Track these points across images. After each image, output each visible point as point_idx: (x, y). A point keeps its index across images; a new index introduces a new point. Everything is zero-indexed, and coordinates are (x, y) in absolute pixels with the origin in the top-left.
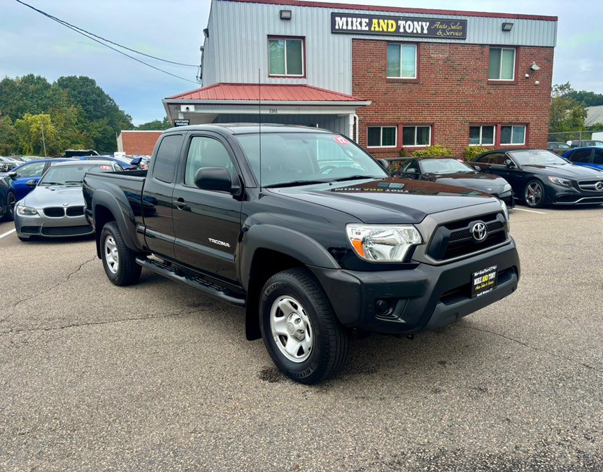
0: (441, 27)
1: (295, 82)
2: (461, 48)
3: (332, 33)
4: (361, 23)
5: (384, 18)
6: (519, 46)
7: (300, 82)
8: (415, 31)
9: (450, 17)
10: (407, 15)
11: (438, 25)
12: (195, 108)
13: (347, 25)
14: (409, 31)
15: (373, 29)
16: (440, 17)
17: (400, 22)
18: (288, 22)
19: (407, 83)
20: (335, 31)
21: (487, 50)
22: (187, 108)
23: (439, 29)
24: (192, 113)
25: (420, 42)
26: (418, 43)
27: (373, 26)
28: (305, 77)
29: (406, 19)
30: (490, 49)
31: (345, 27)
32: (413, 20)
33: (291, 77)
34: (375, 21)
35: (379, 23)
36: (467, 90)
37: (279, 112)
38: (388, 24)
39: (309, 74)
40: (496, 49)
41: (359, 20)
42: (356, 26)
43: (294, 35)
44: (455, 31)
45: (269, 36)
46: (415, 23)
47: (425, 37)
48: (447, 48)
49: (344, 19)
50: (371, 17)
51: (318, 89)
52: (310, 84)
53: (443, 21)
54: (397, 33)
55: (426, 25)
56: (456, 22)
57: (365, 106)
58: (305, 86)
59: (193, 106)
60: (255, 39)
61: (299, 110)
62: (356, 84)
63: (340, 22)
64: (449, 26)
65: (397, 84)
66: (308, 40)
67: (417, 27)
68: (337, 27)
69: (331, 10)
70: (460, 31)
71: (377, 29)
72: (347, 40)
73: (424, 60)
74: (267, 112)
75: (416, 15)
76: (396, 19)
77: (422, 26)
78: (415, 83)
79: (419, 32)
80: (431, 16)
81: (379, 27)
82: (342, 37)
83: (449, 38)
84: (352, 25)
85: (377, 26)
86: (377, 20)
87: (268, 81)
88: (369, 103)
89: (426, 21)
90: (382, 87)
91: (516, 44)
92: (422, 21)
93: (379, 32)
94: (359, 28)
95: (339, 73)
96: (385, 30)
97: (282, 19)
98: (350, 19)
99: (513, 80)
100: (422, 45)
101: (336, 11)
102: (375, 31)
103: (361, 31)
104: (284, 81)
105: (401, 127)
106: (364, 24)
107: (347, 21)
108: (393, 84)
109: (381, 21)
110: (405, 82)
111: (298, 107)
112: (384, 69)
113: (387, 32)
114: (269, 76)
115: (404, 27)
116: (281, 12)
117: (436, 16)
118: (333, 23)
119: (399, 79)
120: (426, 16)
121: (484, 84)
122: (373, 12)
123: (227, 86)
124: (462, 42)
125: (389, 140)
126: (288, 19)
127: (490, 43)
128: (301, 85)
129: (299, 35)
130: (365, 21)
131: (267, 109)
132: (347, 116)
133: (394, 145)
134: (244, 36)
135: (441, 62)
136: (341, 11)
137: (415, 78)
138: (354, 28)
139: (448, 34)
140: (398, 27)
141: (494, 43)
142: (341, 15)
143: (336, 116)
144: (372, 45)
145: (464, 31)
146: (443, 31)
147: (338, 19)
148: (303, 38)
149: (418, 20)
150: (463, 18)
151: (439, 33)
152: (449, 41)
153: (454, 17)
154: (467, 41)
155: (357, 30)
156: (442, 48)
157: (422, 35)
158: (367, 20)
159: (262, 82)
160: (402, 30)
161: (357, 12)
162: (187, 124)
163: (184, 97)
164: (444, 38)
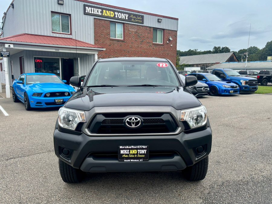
0: (133, 17)
1: (66, 36)
2: (142, 28)
3: (84, 14)
4: (98, 11)
5: (109, 10)
6: (164, 29)
7: (69, 36)
8: (122, 18)
9: (137, 13)
10: (118, 10)
12: (14, 46)
13: (91, 11)
14: (120, 17)
15: (103, 15)
16: (133, 13)
17: (116, 13)
18: (62, 6)
19: (119, 41)
20: (85, 13)
21: (152, 29)
22: (9, 46)
23: (132, 18)
24: (12, 48)
25: (124, 23)
26: (123, 23)
27: (104, 13)
28: (71, 34)
29: (118, 12)
30: (153, 29)
31: (90, 12)
32: (121, 12)
33: (64, 34)
34: (104, 11)
35: (106, 12)
36: (145, 46)
37: (60, 51)
38: (110, 13)
39: (73, 33)
40: (155, 29)
41: (97, 9)
43: (65, 13)
44: (139, 20)
45: (52, 12)
46: (122, 14)
47: (127, 21)
48: (136, 27)
49: (90, 8)
50: (103, 9)
51: (78, 41)
52: (74, 38)
53: (134, 15)
54: (114, 18)
55: (127, 16)
56: (139, 16)
57: (102, 50)
58: (71, 39)
59: (13, 45)
60: (44, 12)
61: (70, 50)
62: (96, 40)
63: (88, 10)
64: (137, 17)
65: (115, 41)
66: (72, 16)
67: (123, 16)
68: (87, 12)
69: (84, 3)
70: (141, 20)
71: (105, 15)
72: (92, 18)
73: (126, 31)
74: (54, 51)
75: (123, 11)
76: (114, 11)
77: (125, 16)
78: (122, 42)
79: (124, 18)
80: (129, 12)
81: (106, 14)
82: (89, 17)
83: (136, 23)
84: (94, 12)
85: (105, 13)
86: (105, 11)
87: (52, 35)
88: (104, 49)
89: (127, 14)
90: (108, 42)
92: (125, 14)
93: (106, 16)
94: (97, 13)
95: (88, 34)
96: (109, 16)
97: (59, 4)
98: (93, 9)
99: (162, 43)
100: (125, 24)
101: (86, 4)
102: (104, 16)
103: (98, 15)
104: (60, 36)
106: (99, 12)
107: (91, 10)
108: (114, 41)
109: (107, 11)
110: (118, 41)
111: (70, 49)
112: (109, 34)
113: (110, 17)
114: (53, 32)
115: (118, 16)
116: (58, 0)
117: (131, 12)
118: (85, 9)
119: (115, 39)
120: (127, 12)
121: (151, 44)
122: (103, 7)
123: (30, 35)
124: (142, 25)
126: (62, 4)
127: (153, 27)
128: (69, 38)
129: (68, 13)
130: (100, 10)
131: (54, 49)
132: (94, 55)
134: (38, 10)
135: (133, 33)
136: (89, 4)
137: (123, 39)
138: (95, 13)
139: (136, 20)
140: (115, 15)
141: (155, 27)
142: (89, 6)
143: (87, 54)
144: (103, 22)
145: (143, 20)
146: (134, 19)
147: (87, 8)
148: (70, 15)
149: (124, 13)
150: (142, 14)
151: (133, 20)
152: (136, 24)
153: (139, 14)
154: (144, 25)
155: (96, 14)
156: (134, 26)
157: (125, 20)
158: (101, 10)
159: (49, 35)
160: (116, 17)
161: (96, 6)
162: (8, 54)
163: (7, 39)
164: (135, 22)
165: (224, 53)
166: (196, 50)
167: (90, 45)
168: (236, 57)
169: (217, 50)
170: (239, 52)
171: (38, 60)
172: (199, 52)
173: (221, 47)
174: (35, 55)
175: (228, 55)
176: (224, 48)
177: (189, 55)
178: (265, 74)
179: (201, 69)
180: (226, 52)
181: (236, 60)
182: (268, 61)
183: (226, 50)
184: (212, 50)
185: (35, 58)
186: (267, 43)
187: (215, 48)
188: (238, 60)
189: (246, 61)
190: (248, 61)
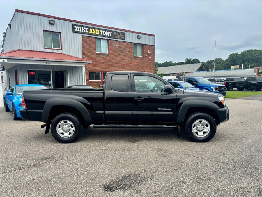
0: (116, 34)
1: (57, 51)
2: (123, 43)
3: (73, 32)
4: (85, 30)
5: (94, 28)
6: (144, 44)
7: (59, 51)
8: (107, 35)
9: (119, 31)
10: (103, 28)
11: (115, 33)
12: (8, 61)
13: (79, 30)
14: (105, 35)
15: (90, 32)
16: (116, 30)
17: (101, 31)
18: (53, 25)
19: (104, 55)
20: (74, 32)
21: (133, 45)
22: (4, 60)
23: (115, 35)
24: (6, 63)
25: (109, 39)
27: (90, 31)
28: (61, 49)
29: (103, 30)
30: (134, 44)
31: (78, 30)
32: (106, 30)
33: (55, 49)
34: (91, 29)
36: (127, 59)
37: (51, 64)
38: (96, 31)
39: (63, 48)
40: (136, 44)
41: (84, 28)
42: (83, 30)
43: (56, 31)
44: (121, 36)
45: (44, 31)
46: (107, 32)
47: (111, 38)
48: (119, 43)
49: (78, 27)
51: (68, 55)
52: (64, 53)
53: (117, 32)
54: (99, 35)
55: (111, 33)
56: (121, 33)
57: (89, 63)
58: (62, 53)
59: (7, 60)
60: (37, 31)
61: (60, 63)
62: (84, 54)
63: (76, 28)
64: (119, 34)
65: (100, 55)
66: (63, 34)
67: (107, 33)
68: (75, 30)
69: (72, 23)
70: (123, 37)
71: (92, 33)
72: (79, 36)
73: (111, 47)
74: (45, 64)
75: (107, 29)
76: (99, 29)
77: (109, 33)
78: (107, 55)
79: (108, 35)
80: (112, 30)
81: (92, 32)
82: (77, 34)
84: (81, 30)
85: (91, 31)
87: (44, 50)
88: (91, 62)
89: (111, 32)
90: (95, 56)
91: (142, 43)
94: (84, 31)
95: (77, 49)
96: (95, 33)
97: (50, 24)
98: (80, 28)
99: (142, 56)
100: (109, 41)
101: (74, 23)
102: (91, 33)
103: (85, 32)
104: (52, 51)
105: (103, 72)
106: (86, 30)
107: (79, 28)
109: (93, 30)
110: (103, 54)
111: (60, 62)
112: (95, 49)
113: (96, 34)
114: (45, 48)
115: (102, 33)
116: (50, 21)
117: (114, 30)
118: (73, 28)
119: (101, 53)
120: (110, 30)
121: (132, 57)
123: (23, 51)
124: (124, 41)
125: (98, 77)
126: (53, 24)
127: (134, 42)
128: (60, 53)
129: (58, 31)
130: (87, 29)
131: (45, 63)
132: (82, 67)
133: (100, 79)
134: (32, 29)
135: (117, 48)
136: (77, 24)
137: (107, 53)
138: (82, 31)
139: (119, 37)
140: (100, 33)
141: (135, 42)
142: (77, 26)
143: (75, 67)
144: (90, 39)
145: (124, 36)
146: (117, 36)
147: (75, 27)
148: (60, 33)
149: (108, 31)
150: (124, 32)
151: (116, 37)
153: (121, 31)
154: (126, 41)
155: (83, 32)
156: (117, 42)
157: (109, 37)
158: (88, 29)
159: (41, 51)
160: (101, 34)
161: (83, 25)
162: (3, 68)
163: (2, 55)
164: (118, 39)
165: (195, 64)
166: (171, 62)
167: (78, 59)
168: (205, 67)
169: (189, 62)
170: (207, 62)
171: (31, 73)
172: (174, 63)
173: (192, 59)
174: (29, 69)
175: (198, 66)
176: (195, 59)
177: (165, 66)
178: (231, 81)
179: (176, 78)
180: (196, 63)
181: (205, 69)
182: (232, 70)
183: (196, 61)
184: (184, 62)
185: (29, 71)
186: (230, 55)
187: (187, 60)
188: (206, 69)
189: (214, 70)
190: (215, 70)
